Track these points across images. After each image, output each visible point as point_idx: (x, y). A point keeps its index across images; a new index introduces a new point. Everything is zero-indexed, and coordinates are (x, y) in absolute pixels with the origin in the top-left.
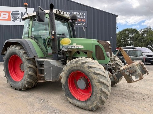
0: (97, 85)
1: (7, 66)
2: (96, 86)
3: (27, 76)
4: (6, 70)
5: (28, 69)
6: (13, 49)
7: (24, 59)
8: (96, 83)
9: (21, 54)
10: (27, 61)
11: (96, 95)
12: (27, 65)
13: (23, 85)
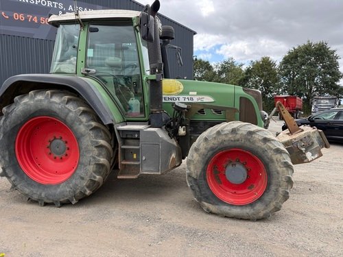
0: (280, 172)
1: (12, 148)
2: (278, 173)
3: (91, 168)
4: (7, 158)
5: (96, 151)
6: (41, 100)
7: (82, 126)
8: (279, 169)
9: (71, 114)
10: (91, 132)
11: (277, 190)
12: (92, 142)
13: (75, 192)
